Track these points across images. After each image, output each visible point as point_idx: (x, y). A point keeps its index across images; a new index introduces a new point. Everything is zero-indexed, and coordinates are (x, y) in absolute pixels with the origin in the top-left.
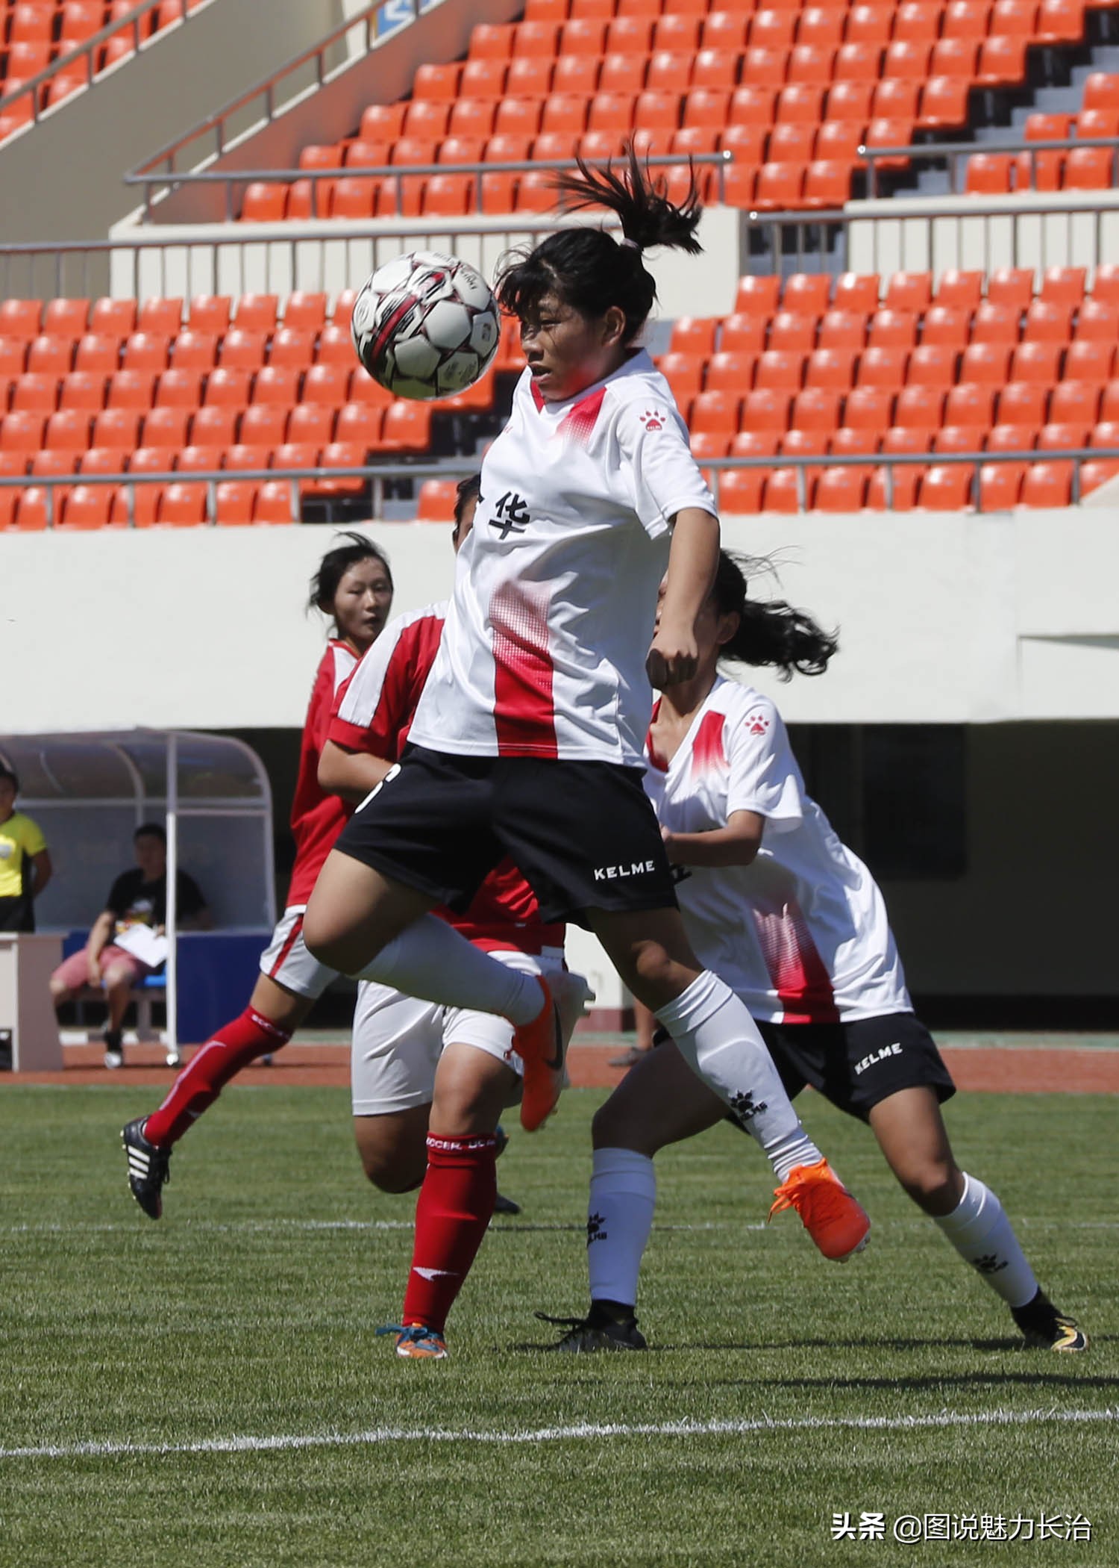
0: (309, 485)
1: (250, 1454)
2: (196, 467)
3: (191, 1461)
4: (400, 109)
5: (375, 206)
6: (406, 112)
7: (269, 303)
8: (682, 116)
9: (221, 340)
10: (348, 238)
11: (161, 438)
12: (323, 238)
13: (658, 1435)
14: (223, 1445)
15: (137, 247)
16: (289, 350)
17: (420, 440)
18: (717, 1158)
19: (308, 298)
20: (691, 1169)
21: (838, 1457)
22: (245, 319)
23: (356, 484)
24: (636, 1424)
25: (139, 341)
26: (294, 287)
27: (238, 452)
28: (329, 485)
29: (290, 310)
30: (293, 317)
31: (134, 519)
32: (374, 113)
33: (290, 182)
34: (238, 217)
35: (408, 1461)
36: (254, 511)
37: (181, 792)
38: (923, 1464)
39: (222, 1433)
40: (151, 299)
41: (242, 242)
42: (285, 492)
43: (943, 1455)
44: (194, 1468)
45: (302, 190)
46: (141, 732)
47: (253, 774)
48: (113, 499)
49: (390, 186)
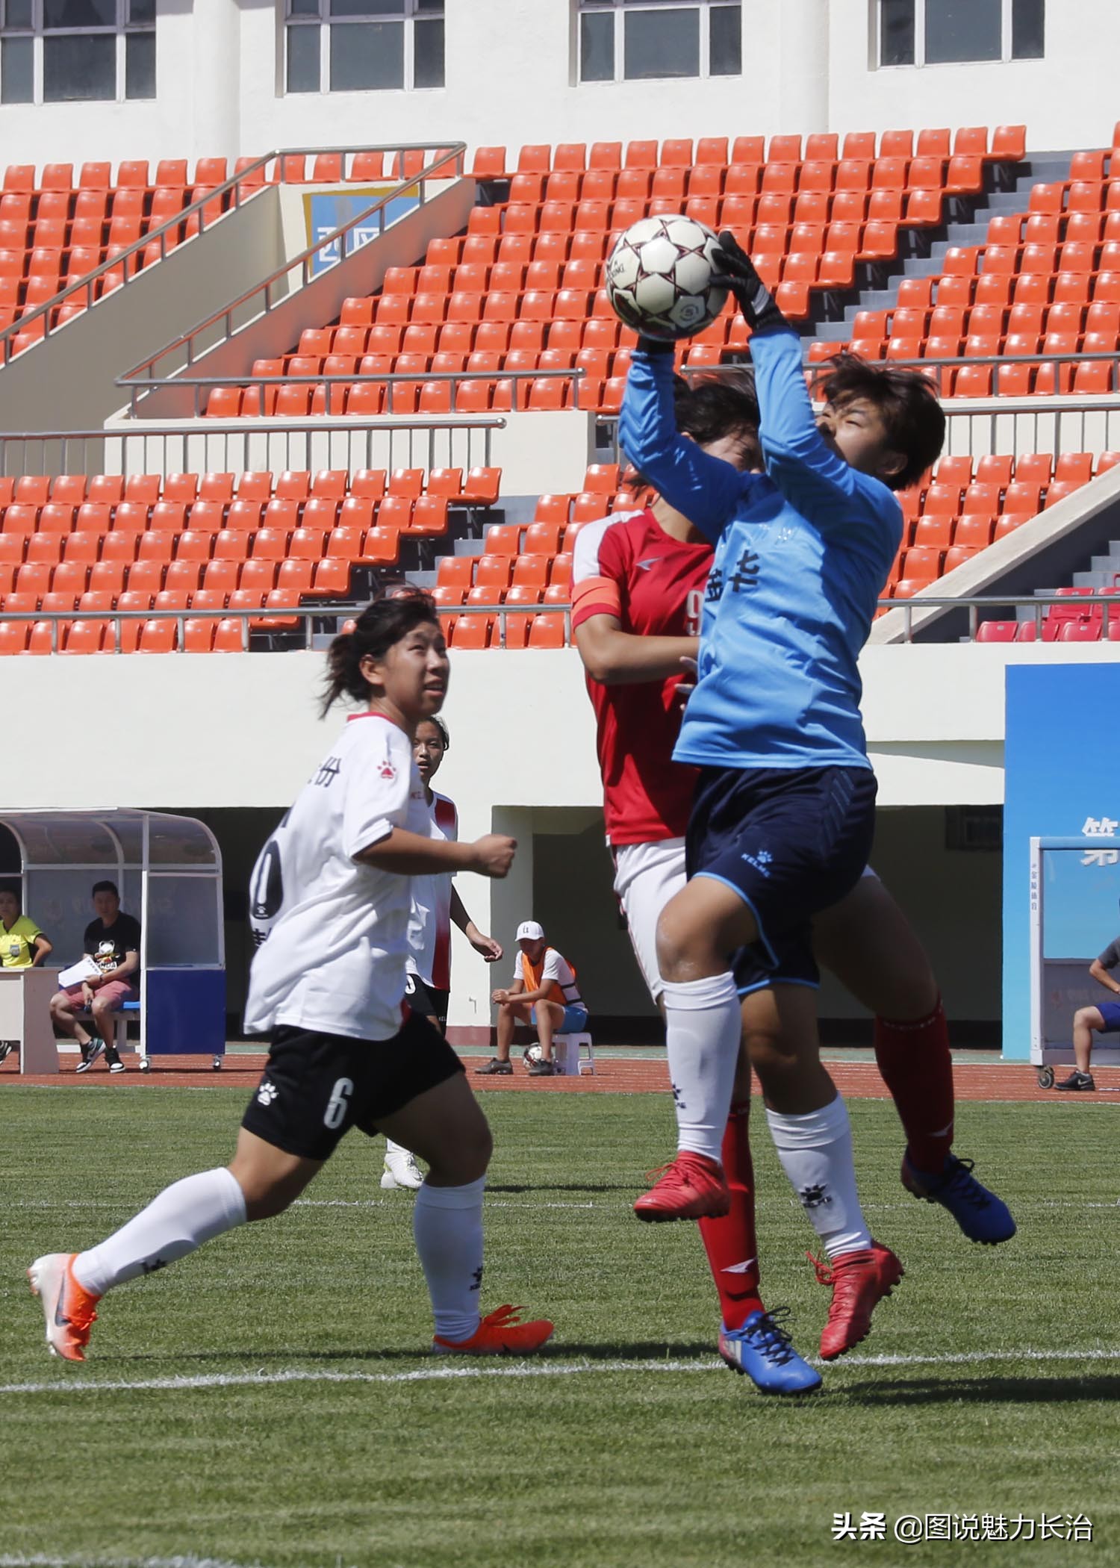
0: (256, 621)
1: (187, 1392)
2: (169, 606)
3: (138, 1396)
4: (330, 330)
5: (309, 406)
6: (334, 333)
7: (227, 478)
8: (546, 338)
9: (189, 508)
10: (288, 430)
11: (142, 582)
12: (268, 431)
13: (501, 1376)
14: (166, 1383)
15: (124, 435)
16: (242, 516)
17: (342, 587)
18: (559, 1149)
19: (256, 476)
20: (539, 1157)
21: (639, 1395)
22: (208, 493)
23: (293, 620)
24: (485, 1368)
25: (125, 508)
26: (246, 469)
27: (201, 595)
28: (271, 621)
29: (242, 485)
30: (245, 491)
31: (121, 647)
32: (309, 334)
33: (245, 386)
34: (203, 413)
35: (309, 1396)
36: (213, 641)
37: (151, 861)
38: (703, 1401)
39: (165, 1374)
40: (135, 475)
41: (206, 432)
42: (238, 626)
43: (719, 1394)
44: (142, 1401)
45: (253, 392)
46: (120, 812)
47: (210, 846)
48: (104, 629)
49: (321, 390)
